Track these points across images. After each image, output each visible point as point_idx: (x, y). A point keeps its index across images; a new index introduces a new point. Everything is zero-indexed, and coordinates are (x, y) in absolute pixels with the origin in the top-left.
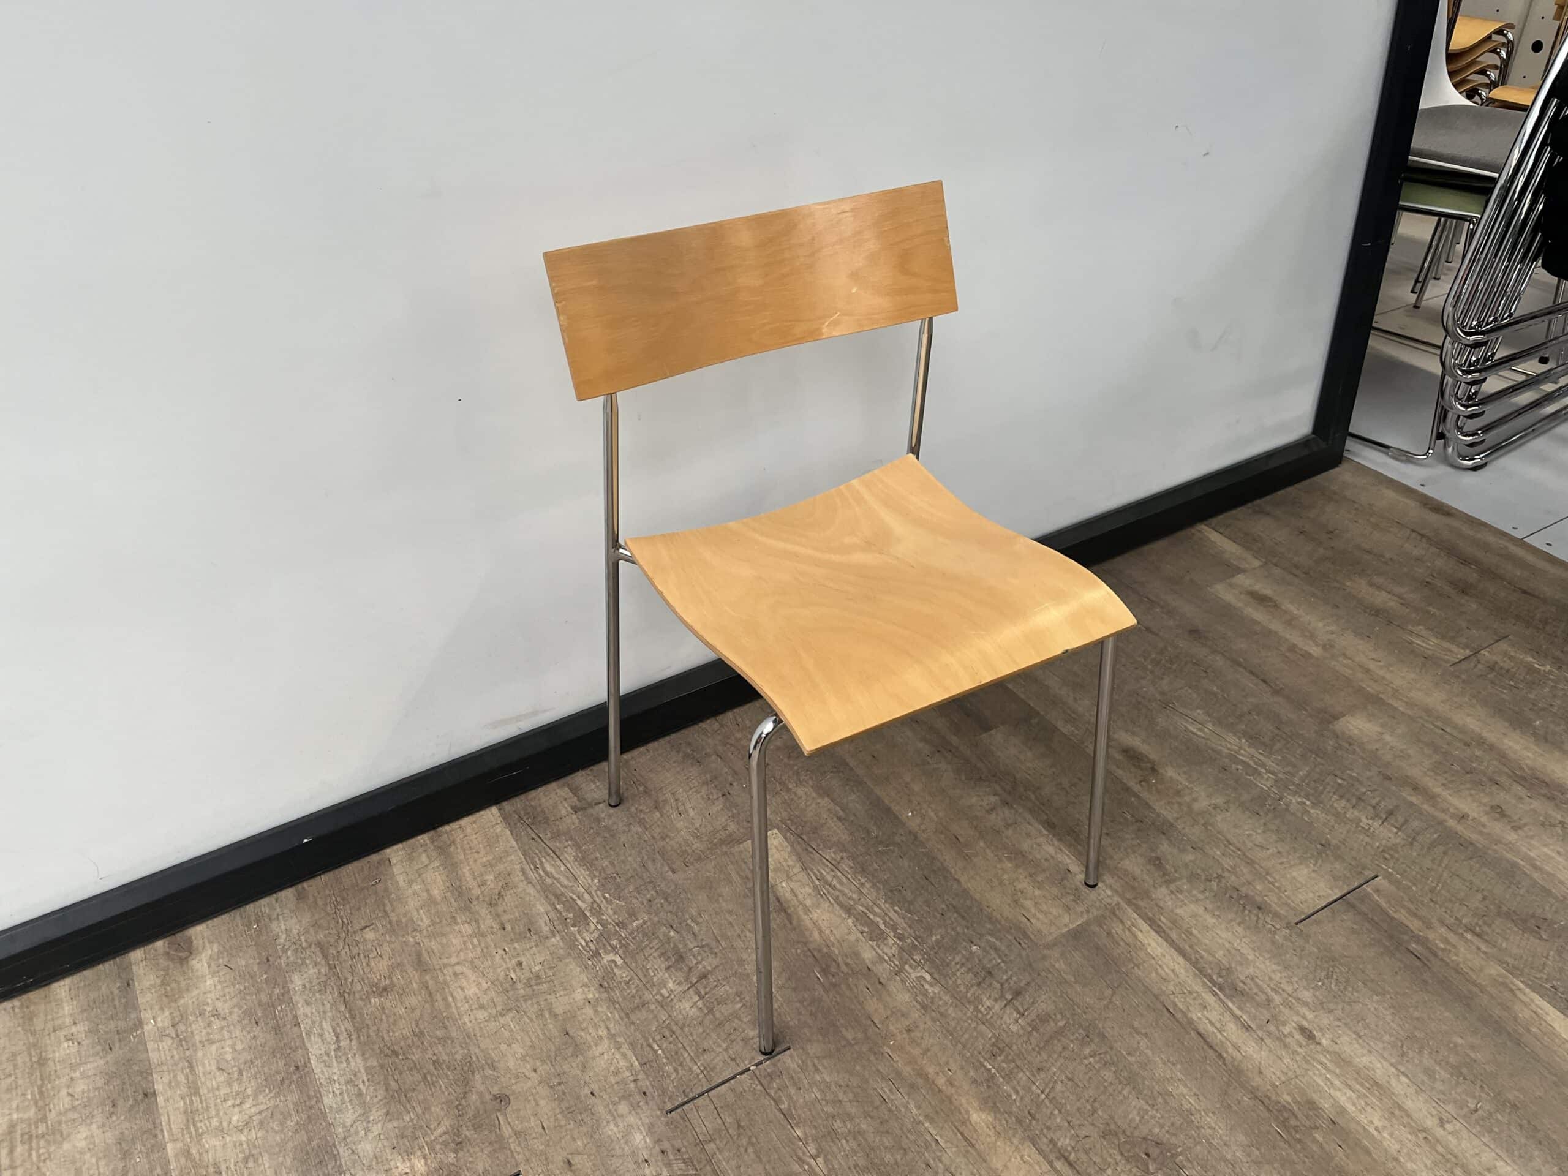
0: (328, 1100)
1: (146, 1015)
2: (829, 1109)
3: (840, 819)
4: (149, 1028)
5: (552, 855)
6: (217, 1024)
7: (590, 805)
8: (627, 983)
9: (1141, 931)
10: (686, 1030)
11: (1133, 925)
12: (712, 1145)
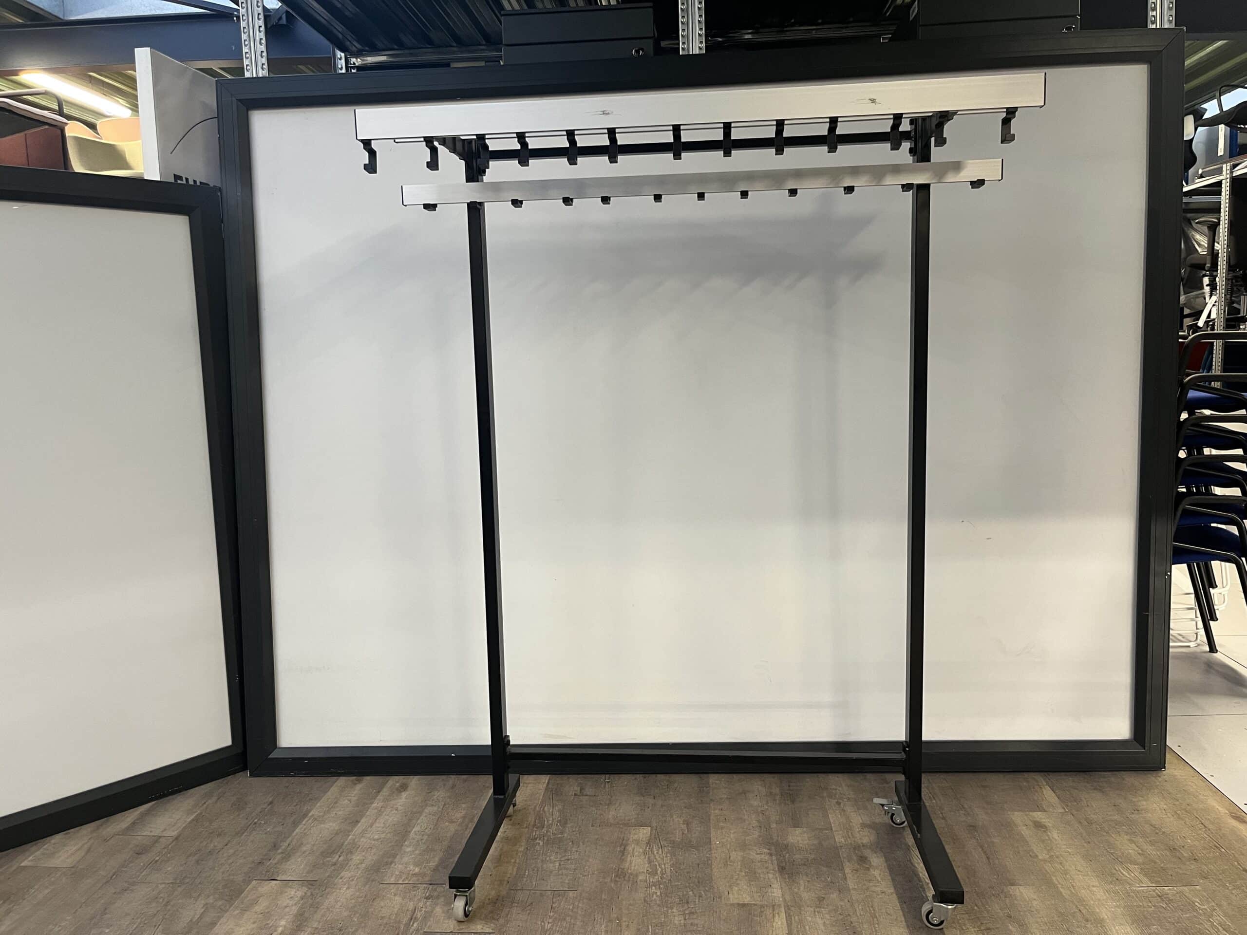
0: (406, 843)
1: (376, 801)
2: (570, 913)
3: (683, 834)
4: (375, 805)
5: (552, 805)
6: (394, 811)
7: (583, 795)
8: (537, 851)
9: (779, 917)
10: (544, 872)
11: (778, 914)
12: (516, 904)
